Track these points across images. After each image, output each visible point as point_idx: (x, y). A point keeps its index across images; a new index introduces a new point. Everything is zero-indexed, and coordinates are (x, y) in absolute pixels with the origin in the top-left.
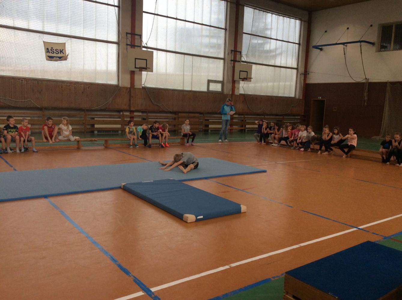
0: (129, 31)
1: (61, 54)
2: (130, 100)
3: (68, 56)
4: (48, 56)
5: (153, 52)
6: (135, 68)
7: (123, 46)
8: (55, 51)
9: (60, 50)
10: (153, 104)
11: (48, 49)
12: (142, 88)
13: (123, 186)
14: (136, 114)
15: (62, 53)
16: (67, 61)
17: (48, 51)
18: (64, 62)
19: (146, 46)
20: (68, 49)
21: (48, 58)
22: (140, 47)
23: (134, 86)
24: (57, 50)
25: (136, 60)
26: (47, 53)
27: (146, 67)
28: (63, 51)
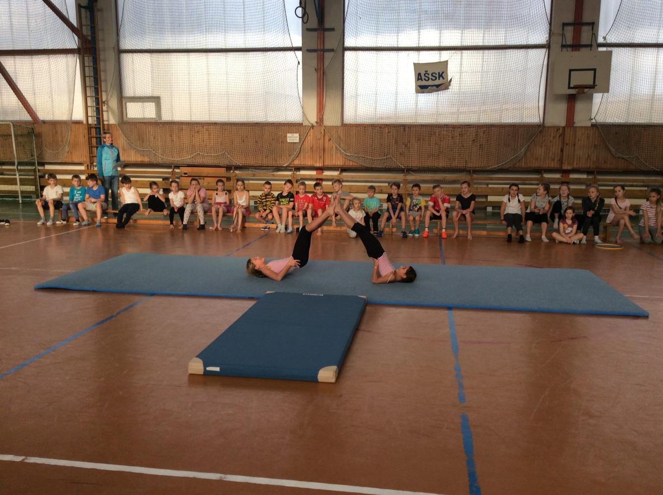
1: (439, 79)
2: (562, 151)
3: (452, 82)
4: (419, 86)
6: (569, 88)
7: (556, 47)
8: (430, 77)
9: (439, 73)
10: (613, 156)
11: (419, 74)
12: (592, 125)
14: (573, 176)
15: (441, 78)
16: (449, 90)
17: (420, 77)
18: (443, 93)
19: (605, 42)
20: (452, 72)
21: (419, 88)
22: (590, 46)
23: (574, 123)
24: (434, 75)
25: (572, 72)
26: (418, 80)
27: (592, 84)
28: (443, 75)
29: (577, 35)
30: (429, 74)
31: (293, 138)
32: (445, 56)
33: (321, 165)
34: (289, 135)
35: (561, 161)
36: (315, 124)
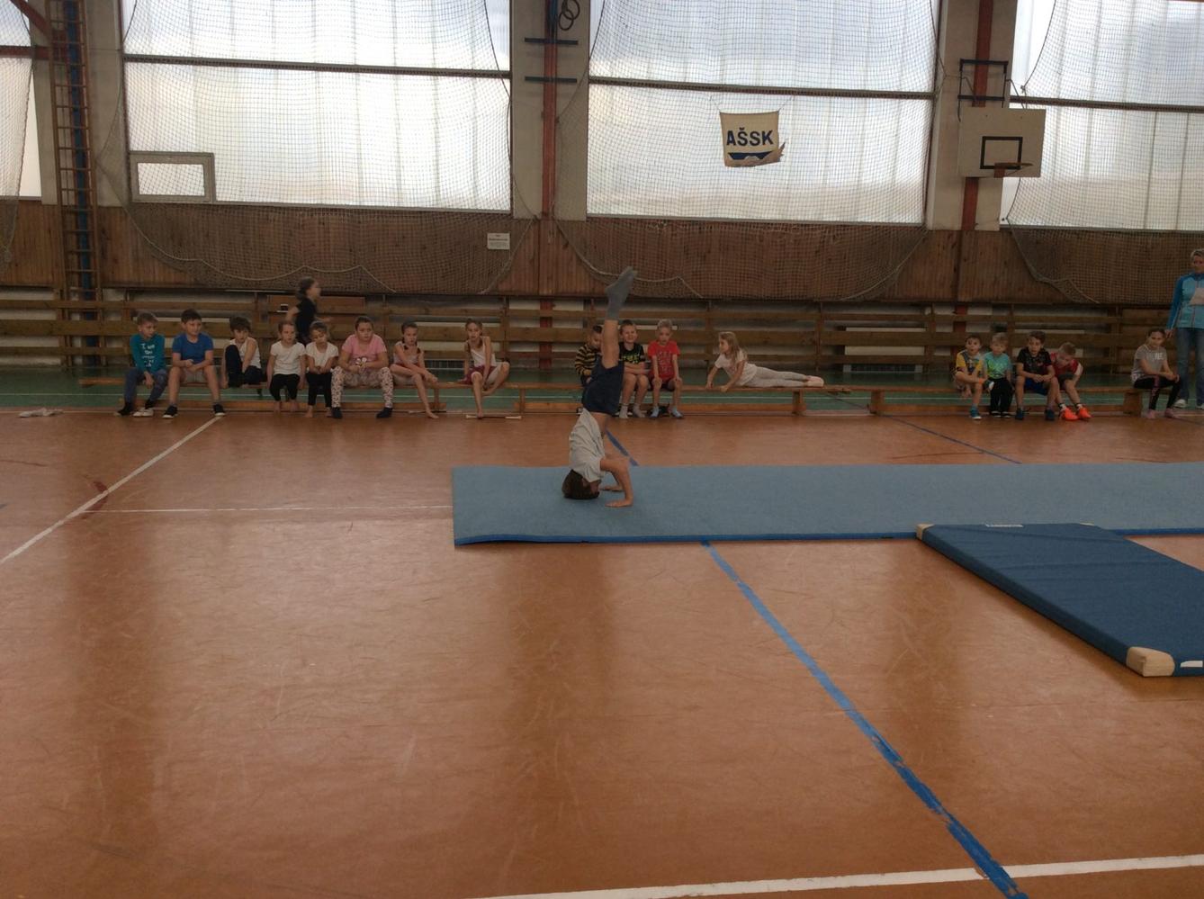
0: (970, 54)
1: (764, 144)
2: (957, 270)
3: (784, 150)
4: (731, 154)
5: (1044, 111)
6: (983, 167)
8: (749, 138)
9: (763, 133)
10: (1033, 279)
11: (730, 133)
12: (1001, 228)
13: (921, 533)
14: (973, 312)
15: (767, 142)
16: (778, 164)
17: (731, 139)
18: (770, 168)
19: (1023, 95)
20: (785, 131)
21: (731, 159)
22: (1002, 99)
23: (975, 224)
24: (755, 135)
25: (987, 142)
26: (728, 144)
27: (1016, 161)
28: (771, 136)
29: (980, 79)
30: (746, 135)
31: (499, 241)
33: (550, 291)
34: (490, 236)
35: (955, 288)
36: (539, 217)
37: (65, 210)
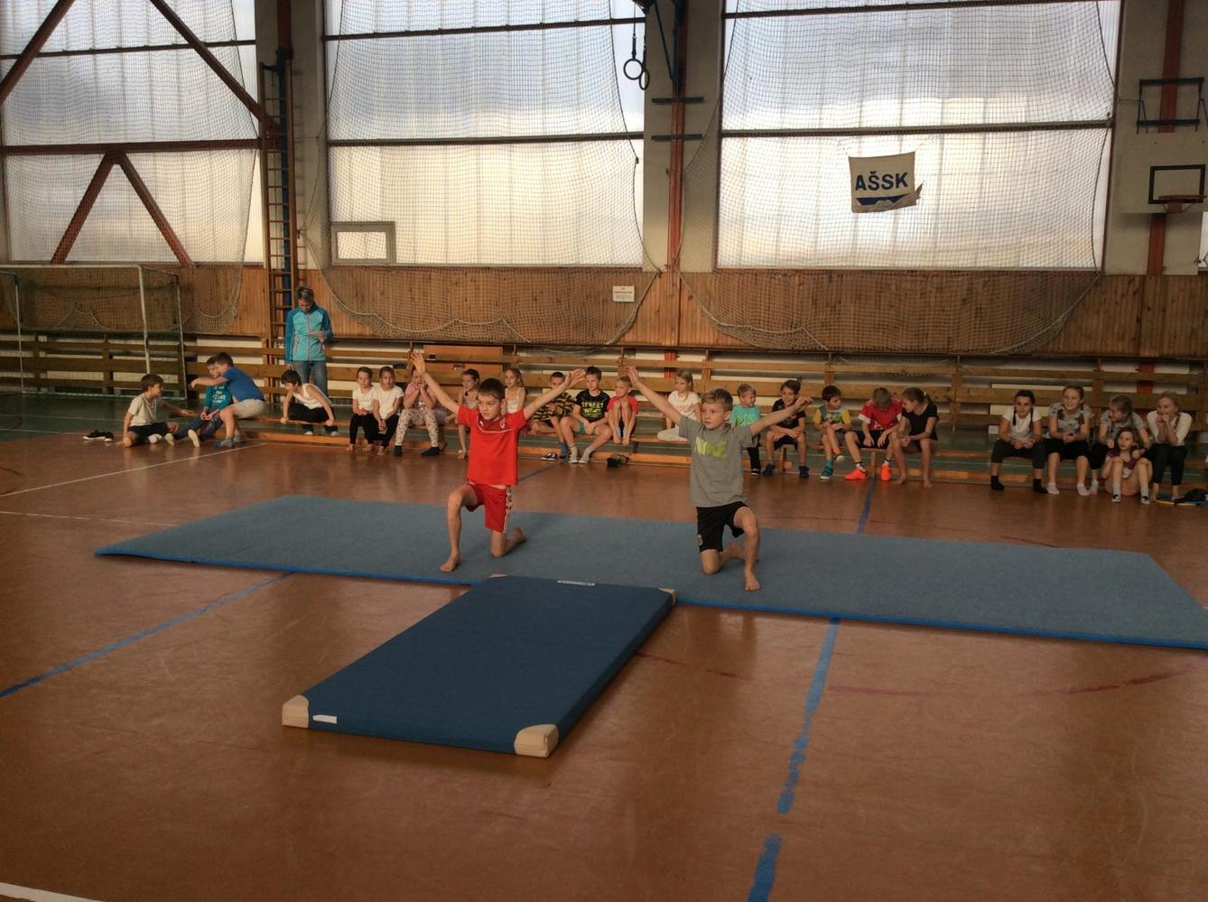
1: (897, 187)
2: (1139, 321)
3: (921, 193)
4: (861, 200)
6: (1151, 201)
7: (1126, 127)
8: (880, 182)
9: (897, 175)
11: (860, 178)
12: (1199, 272)
14: (1162, 370)
15: (901, 184)
16: (915, 207)
17: (860, 184)
18: (905, 213)
20: (923, 174)
21: (859, 204)
22: (1197, 120)
23: (1163, 268)
24: (888, 178)
25: (1157, 172)
26: (857, 189)
27: (1198, 193)
28: (905, 179)
29: (1169, 101)
31: (624, 293)
32: (910, 143)
33: (673, 342)
34: (616, 289)
35: (1137, 341)
36: (664, 269)
37: (273, 274)
